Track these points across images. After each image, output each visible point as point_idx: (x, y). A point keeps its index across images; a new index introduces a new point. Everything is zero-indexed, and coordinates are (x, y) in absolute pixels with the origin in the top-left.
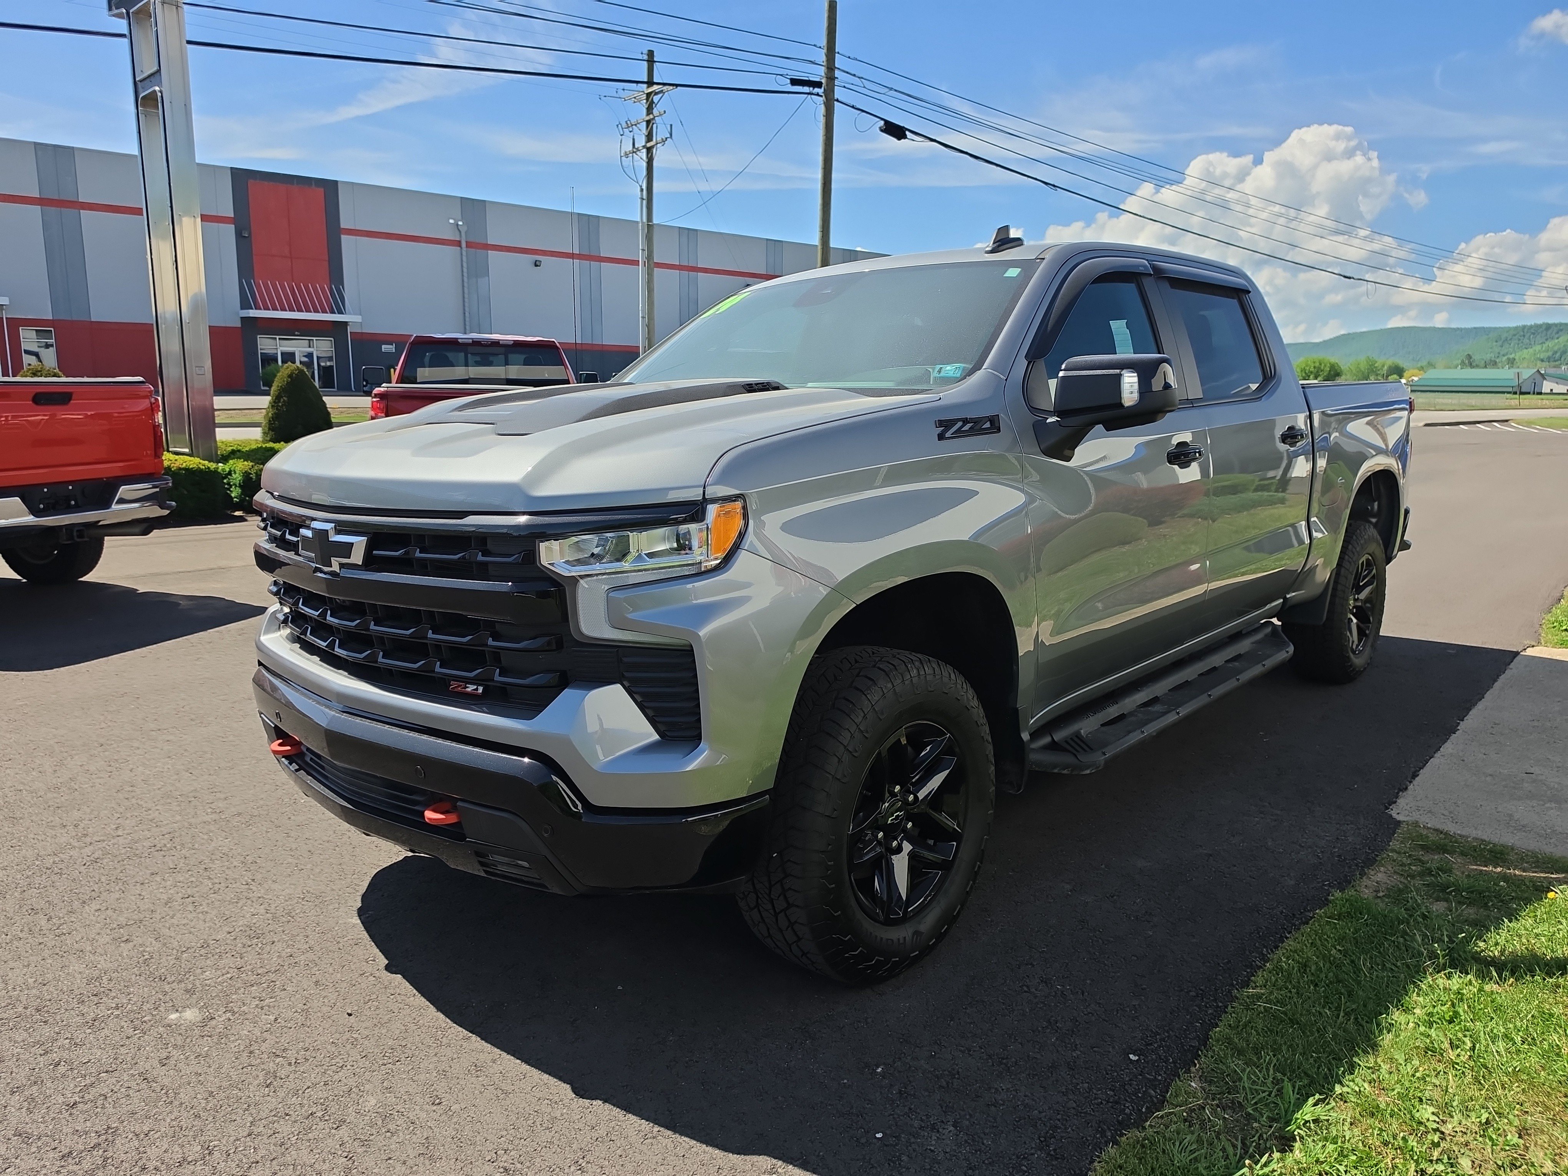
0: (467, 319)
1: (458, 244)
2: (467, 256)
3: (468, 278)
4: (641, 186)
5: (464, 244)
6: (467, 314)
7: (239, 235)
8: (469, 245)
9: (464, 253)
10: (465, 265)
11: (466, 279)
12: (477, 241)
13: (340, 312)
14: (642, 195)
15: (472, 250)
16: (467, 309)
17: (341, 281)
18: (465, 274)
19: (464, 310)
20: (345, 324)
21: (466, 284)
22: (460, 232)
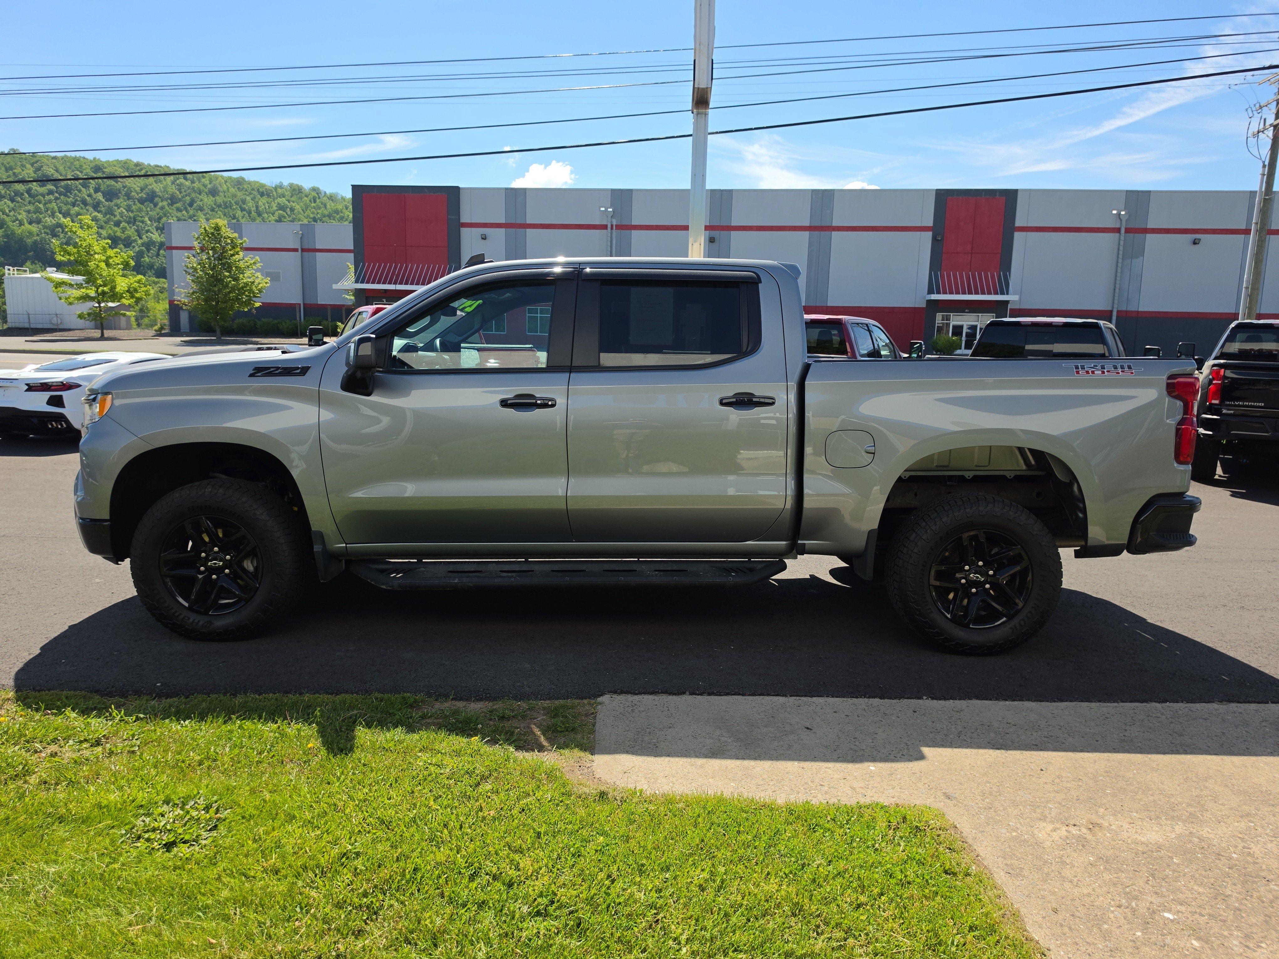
0: (1117, 295)
1: (1118, 230)
2: (1124, 241)
3: (1123, 259)
4: (1264, 162)
5: (1123, 231)
6: (1117, 290)
7: (934, 239)
8: (1128, 231)
9: (1122, 238)
10: (1121, 248)
11: (1120, 261)
12: (1137, 227)
13: (1002, 293)
14: (1264, 171)
15: (1131, 235)
16: (1118, 286)
17: (1009, 269)
18: (1121, 256)
19: (1115, 286)
20: (1007, 302)
21: (1120, 265)
22: (1121, 220)
